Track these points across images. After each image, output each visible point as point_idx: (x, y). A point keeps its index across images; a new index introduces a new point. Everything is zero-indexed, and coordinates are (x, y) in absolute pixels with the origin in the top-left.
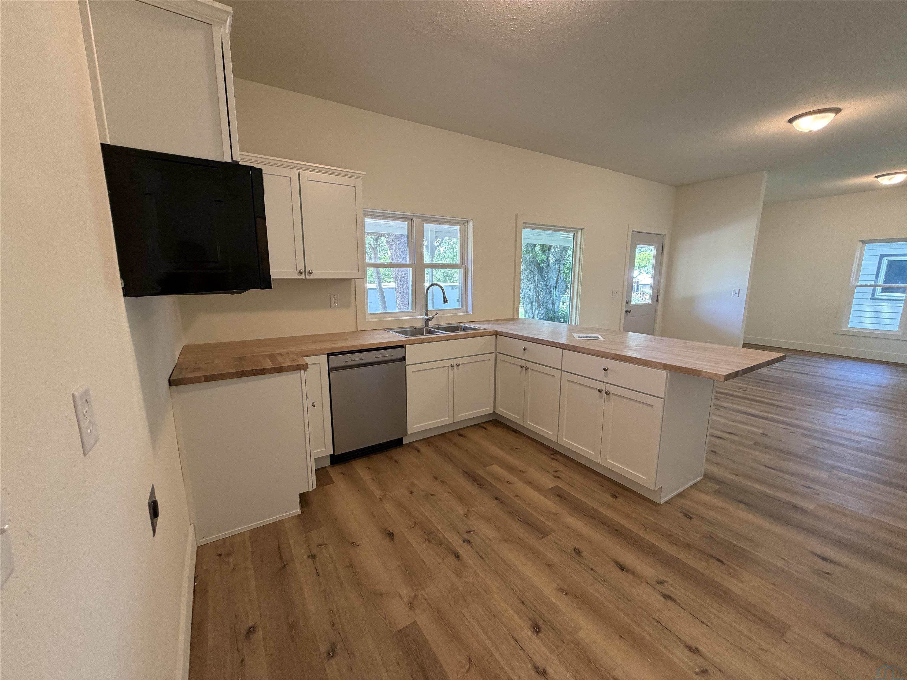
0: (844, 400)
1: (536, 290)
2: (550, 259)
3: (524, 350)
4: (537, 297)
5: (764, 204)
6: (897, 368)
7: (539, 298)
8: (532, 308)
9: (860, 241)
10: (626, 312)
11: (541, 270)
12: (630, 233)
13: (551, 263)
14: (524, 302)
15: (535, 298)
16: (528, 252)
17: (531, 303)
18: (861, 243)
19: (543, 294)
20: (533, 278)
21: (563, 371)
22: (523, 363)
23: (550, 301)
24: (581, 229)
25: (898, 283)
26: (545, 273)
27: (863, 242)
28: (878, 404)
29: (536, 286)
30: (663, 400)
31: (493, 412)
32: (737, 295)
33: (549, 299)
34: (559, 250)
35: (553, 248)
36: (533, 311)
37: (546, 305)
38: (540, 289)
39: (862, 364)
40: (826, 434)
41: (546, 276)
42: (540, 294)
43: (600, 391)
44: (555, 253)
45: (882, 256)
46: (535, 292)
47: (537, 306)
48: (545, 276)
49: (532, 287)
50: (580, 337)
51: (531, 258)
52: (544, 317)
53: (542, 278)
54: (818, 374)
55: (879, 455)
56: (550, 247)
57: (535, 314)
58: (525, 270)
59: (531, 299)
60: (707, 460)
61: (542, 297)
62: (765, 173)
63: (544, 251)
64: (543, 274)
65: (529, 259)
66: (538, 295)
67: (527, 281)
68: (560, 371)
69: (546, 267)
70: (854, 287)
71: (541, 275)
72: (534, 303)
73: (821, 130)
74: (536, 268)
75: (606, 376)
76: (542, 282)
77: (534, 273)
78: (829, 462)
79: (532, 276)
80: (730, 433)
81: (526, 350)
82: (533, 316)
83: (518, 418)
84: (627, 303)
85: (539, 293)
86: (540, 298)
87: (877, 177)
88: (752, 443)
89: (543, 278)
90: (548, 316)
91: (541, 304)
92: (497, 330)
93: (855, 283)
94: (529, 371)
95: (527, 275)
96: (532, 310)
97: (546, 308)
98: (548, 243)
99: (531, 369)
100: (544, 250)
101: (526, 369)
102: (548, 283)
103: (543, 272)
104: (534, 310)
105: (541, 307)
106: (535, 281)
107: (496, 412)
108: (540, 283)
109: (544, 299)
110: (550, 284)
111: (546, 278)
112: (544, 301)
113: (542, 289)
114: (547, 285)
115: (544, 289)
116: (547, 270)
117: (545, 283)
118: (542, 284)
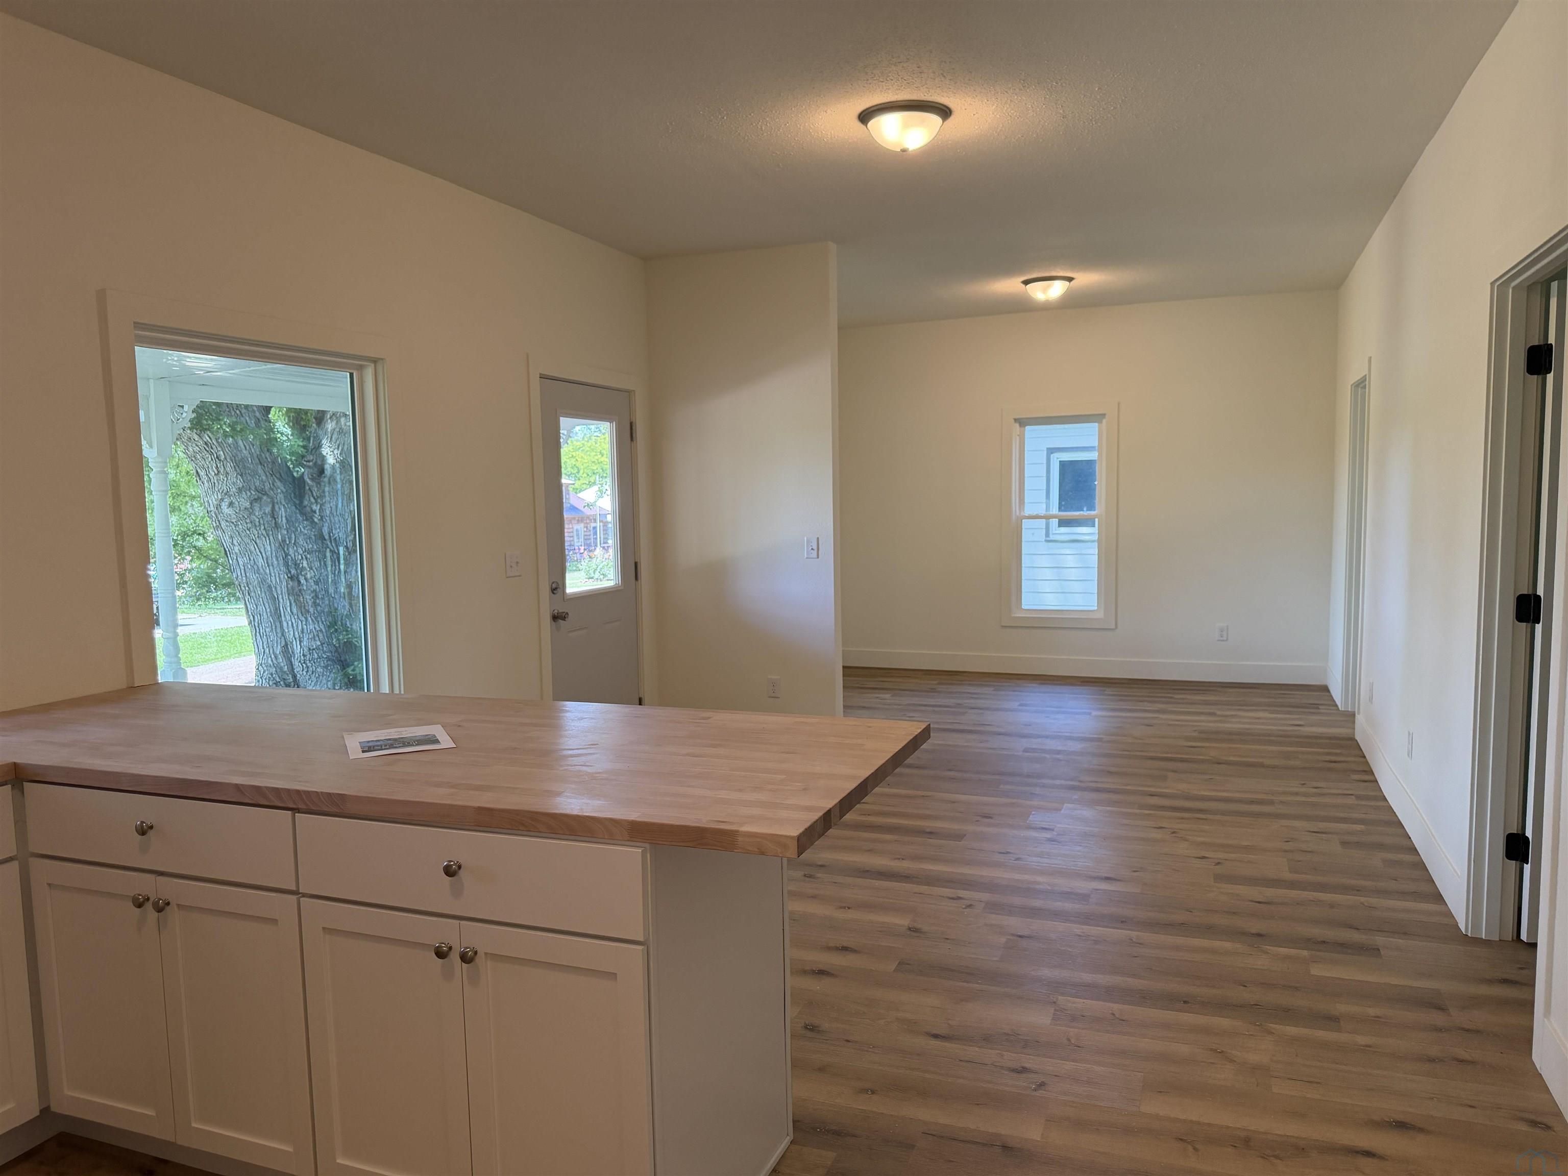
0: (1044, 786)
1: (287, 555)
2: (324, 453)
3: (143, 831)
4: (292, 578)
5: (839, 328)
6: (1109, 691)
7: (299, 582)
8: (277, 614)
9: (1016, 420)
10: (555, 618)
11: (298, 489)
12: (536, 382)
13: (327, 466)
14: (247, 597)
15: (284, 583)
16: (238, 428)
17: (274, 599)
18: (1017, 425)
19: (311, 568)
20: (273, 517)
21: (304, 895)
22: (145, 885)
24: (375, 361)
25: (1083, 510)
26: (312, 500)
27: (1022, 422)
28: (1094, 785)
29: (284, 541)
30: (640, 948)
31: (37, 1113)
32: (814, 554)
35: (331, 418)
36: (282, 627)
37: (326, 601)
38: (301, 551)
39: (1058, 688)
40: (1028, 891)
41: (316, 508)
42: (303, 569)
43: (441, 954)
44: (338, 435)
45: (1051, 451)
46: (281, 562)
47: (295, 610)
48: (314, 507)
49: (268, 547)
50: (370, 749)
51: (256, 450)
52: (322, 644)
53: (302, 514)
54: (988, 728)
55: (1123, 921)
56: (320, 417)
57: (290, 636)
58: (240, 490)
59: (270, 586)
60: (797, 1065)
61: (309, 576)
62: (832, 247)
63: (305, 426)
64: (306, 503)
65: (251, 454)
66: (293, 571)
67: (249, 525)
68: (294, 898)
69: (312, 479)
70: (1020, 519)
71: (300, 507)
72: (285, 602)
73: (919, 149)
74: (278, 483)
75: (457, 892)
76: (304, 528)
77: (272, 498)
78: (1046, 973)
79: (268, 509)
80: (845, 949)
81: (151, 833)
82: (286, 644)
83: (150, 1112)
84: (554, 590)
85: (296, 565)
86: (303, 581)
87: (1026, 282)
88: (894, 967)
89: (308, 516)
90: (338, 639)
91: (310, 603)
92: (15, 761)
93: (1020, 513)
94: (173, 914)
95: (248, 504)
96: (281, 622)
98: (312, 404)
99: (178, 905)
100: (302, 423)
101: (160, 910)
102: (325, 530)
103: (307, 497)
104: (285, 624)
105: (311, 610)
106: (277, 526)
107: (55, 1108)
108: (299, 531)
109: (316, 583)
110: (332, 533)
111: (318, 514)
112: (318, 590)
113: (305, 550)
114: (322, 538)
115: (313, 551)
116: (316, 489)
117: (314, 530)
118: (306, 534)
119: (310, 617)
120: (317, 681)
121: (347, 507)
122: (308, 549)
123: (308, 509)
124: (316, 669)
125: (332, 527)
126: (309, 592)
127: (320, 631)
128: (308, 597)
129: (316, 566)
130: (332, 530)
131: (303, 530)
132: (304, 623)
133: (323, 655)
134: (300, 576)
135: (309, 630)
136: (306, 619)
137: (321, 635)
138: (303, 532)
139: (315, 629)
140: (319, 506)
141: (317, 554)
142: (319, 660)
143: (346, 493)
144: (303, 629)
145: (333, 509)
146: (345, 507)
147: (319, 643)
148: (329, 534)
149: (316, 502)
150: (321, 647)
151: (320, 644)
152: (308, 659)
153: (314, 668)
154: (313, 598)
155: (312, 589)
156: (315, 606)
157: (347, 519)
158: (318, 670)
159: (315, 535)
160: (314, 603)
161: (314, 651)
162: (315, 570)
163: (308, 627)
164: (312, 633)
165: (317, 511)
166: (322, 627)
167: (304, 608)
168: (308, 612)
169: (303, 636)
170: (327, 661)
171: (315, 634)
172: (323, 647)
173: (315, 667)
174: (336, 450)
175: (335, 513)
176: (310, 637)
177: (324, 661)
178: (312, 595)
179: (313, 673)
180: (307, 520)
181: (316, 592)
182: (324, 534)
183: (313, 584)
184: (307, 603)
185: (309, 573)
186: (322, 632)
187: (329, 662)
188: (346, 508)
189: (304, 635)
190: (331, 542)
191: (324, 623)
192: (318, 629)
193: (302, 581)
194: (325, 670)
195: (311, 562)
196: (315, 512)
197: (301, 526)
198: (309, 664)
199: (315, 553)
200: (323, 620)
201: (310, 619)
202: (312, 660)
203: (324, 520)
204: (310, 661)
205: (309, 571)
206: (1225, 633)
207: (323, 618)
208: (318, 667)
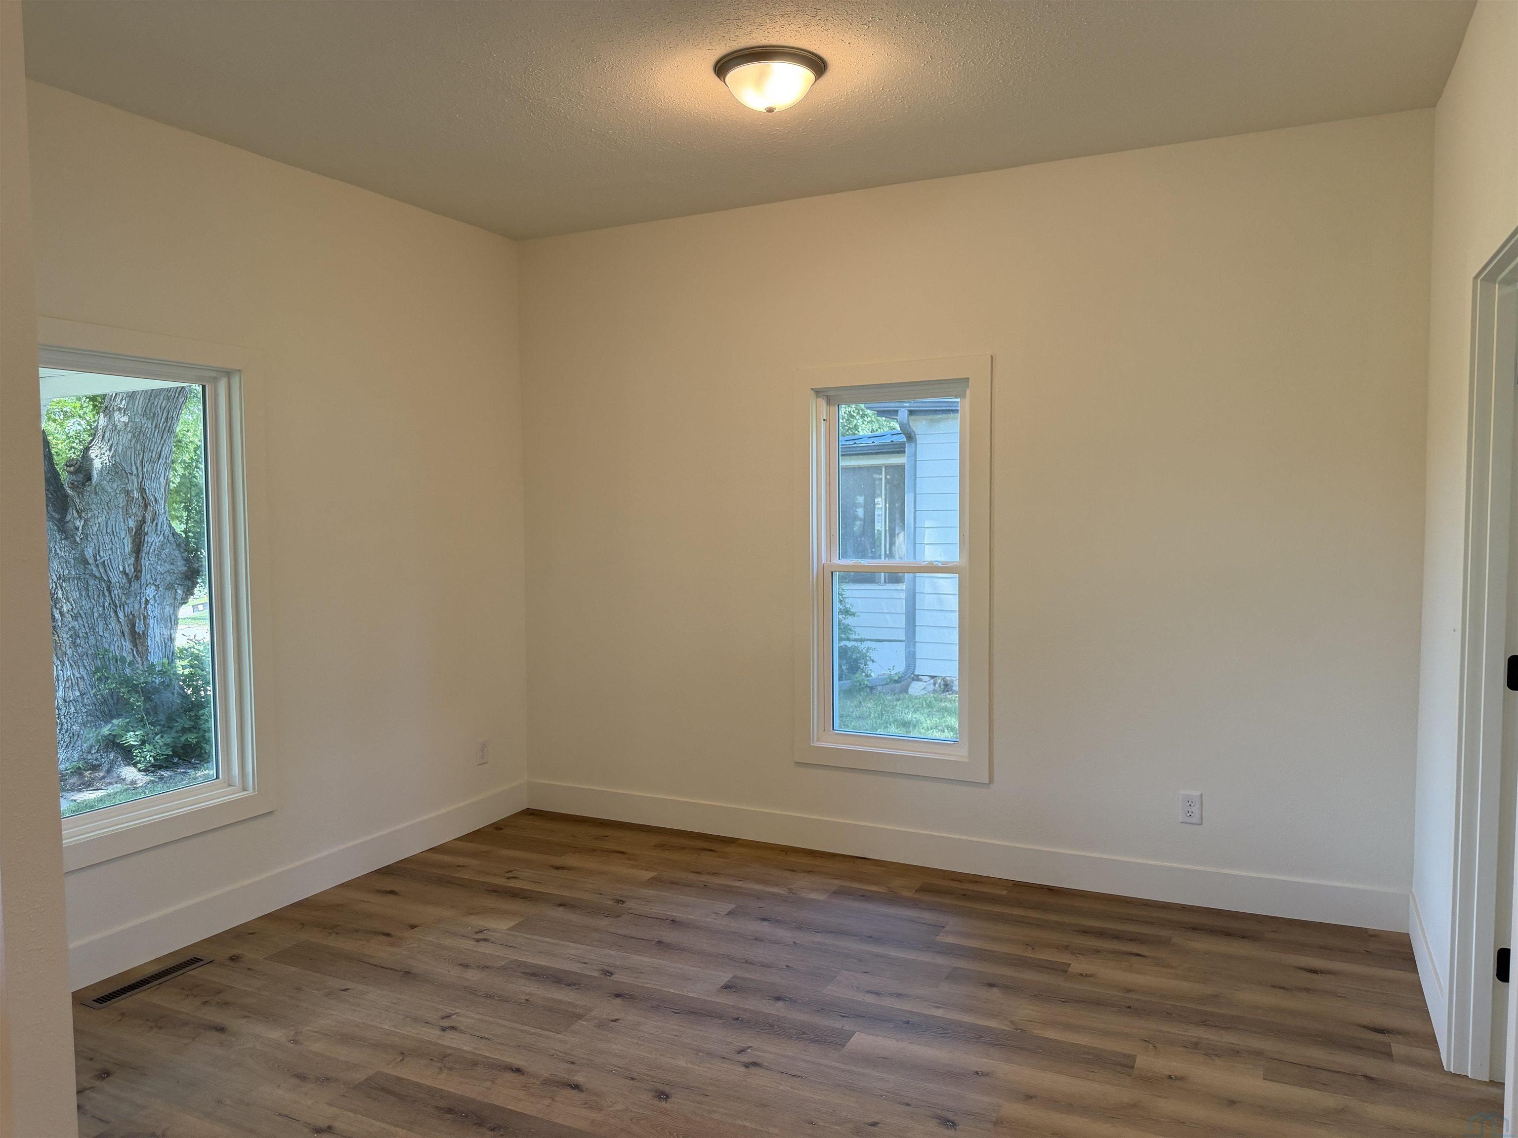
2: (93, 456)
9: (818, 392)
13: (95, 474)
18: (822, 403)
23: (113, 624)
26: (75, 514)
33: (104, 617)
34: (125, 419)
37: (92, 641)
41: (79, 524)
44: (112, 431)
48: (78, 523)
52: (82, 695)
53: (61, 531)
61: (65, 609)
64: (69, 517)
71: (61, 523)
76: (61, 549)
89: (68, 534)
91: (68, 643)
97: (96, 656)
102: (89, 552)
103: (69, 510)
105: (69, 652)
108: (53, 552)
109: (75, 618)
110: (100, 556)
111: (80, 531)
112: (77, 626)
113: (60, 576)
114: (85, 562)
115: (69, 578)
116: (78, 501)
117: (74, 552)
118: (62, 557)
119: (68, 661)
120: (70, 742)
121: (124, 522)
122: (63, 575)
123: (70, 525)
124: (71, 727)
125: (99, 548)
126: (67, 629)
127: (81, 678)
128: (65, 636)
129: (75, 597)
130: (99, 552)
131: (58, 551)
132: (59, 668)
133: (83, 708)
134: (54, 610)
135: (65, 676)
136: (63, 663)
137: (81, 683)
138: (58, 554)
139: (74, 676)
140: (83, 522)
141: (76, 582)
142: (76, 715)
143: (121, 505)
144: (58, 676)
145: (101, 525)
146: (120, 522)
147: (77, 693)
148: (95, 557)
149: (80, 517)
150: (80, 699)
151: (79, 695)
152: (62, 714)
153: (69, 725)
154: (71, 636)
155: (70, 626)
156: (75, 647)
157: (124, 538)
158: (74, 727)
159: (74, 559)
160: (74, 643)
161: (71, 703)
162: (73, 602)
163: (65, 673)
164: (70, 681)
165: (80, 528)
166: (84, 673)
167: (60, 649)
168: (65, 654)
169: (58, 684)
170: (87, 716)
171: (74, 682)
172: (83, 698)
173: (71, 723)
174: (108, 451)
175: (105, 531)
176: (67, 685)
177: (83, 717)
178: (70, 634)
179: (66, 732)
180: (66, 539)
181: (75, 630)
182: (88, 557)
183: (70, 619)
184: (64, 642)
185: (65, 606)
186: (84, 679)
187: (89, 718)
188: (122, 524)
189: (60, 682)
190: (97, 566)
191: (88, 668)
192: (77, 675)
193: (56, 616)
194: (83, 728)
195: (67, 592)
196: (77, 529)
197: (56, 547)
198: (64, 720)
199: (73, 581)
200: (86, 664)
201: (67, 662)
202: (67, 714)
203: (90, 539)
204: (64, 715)
205: (66, 603)
206: (1196, 810)
207: (85, 661)
208: (74, 725)
